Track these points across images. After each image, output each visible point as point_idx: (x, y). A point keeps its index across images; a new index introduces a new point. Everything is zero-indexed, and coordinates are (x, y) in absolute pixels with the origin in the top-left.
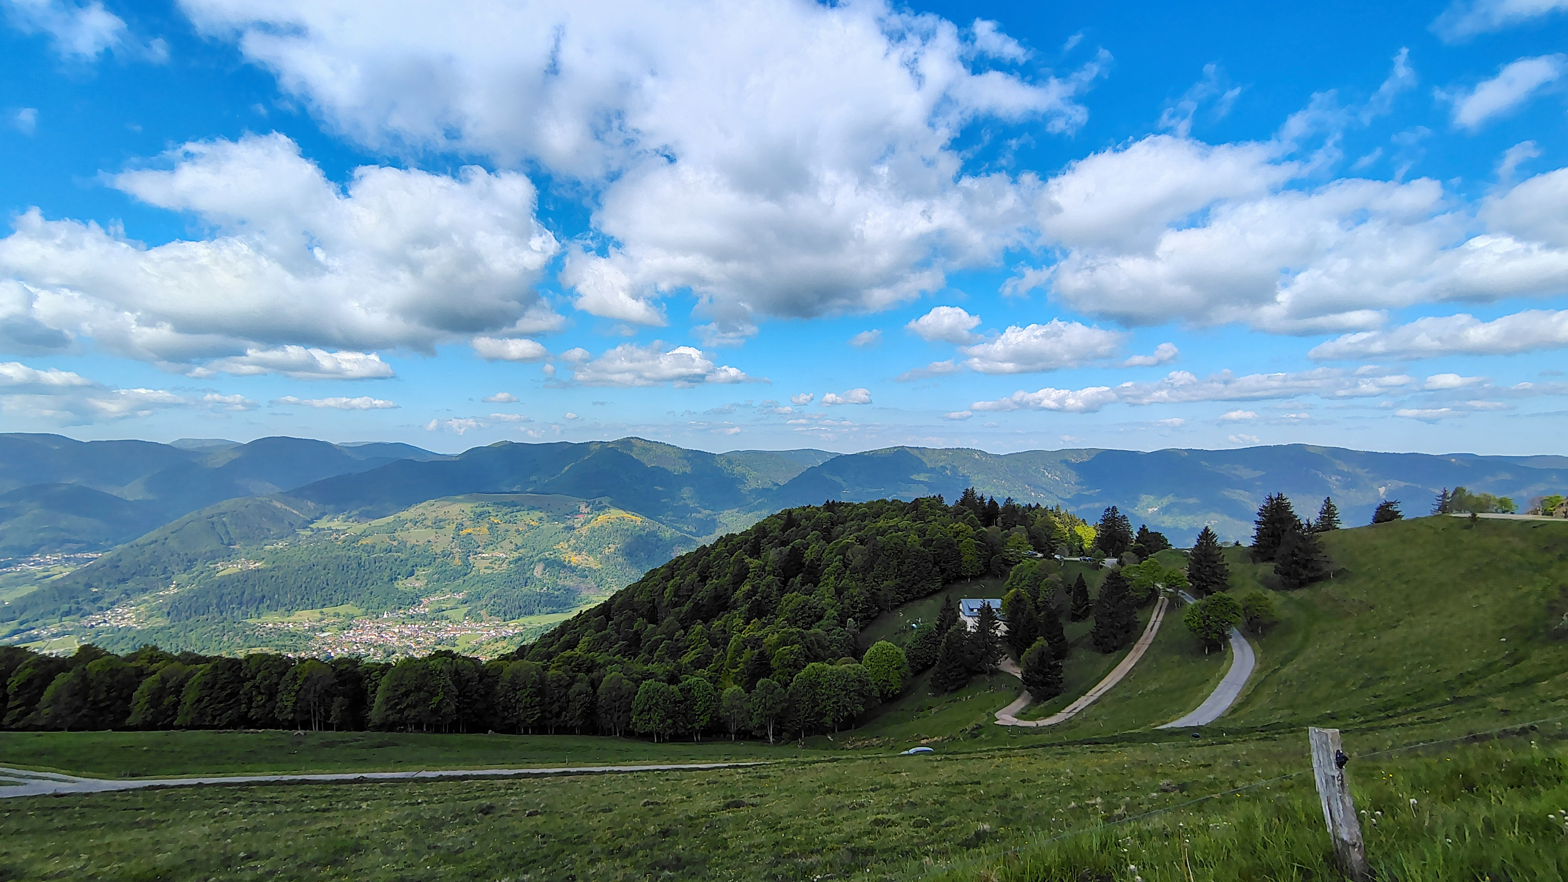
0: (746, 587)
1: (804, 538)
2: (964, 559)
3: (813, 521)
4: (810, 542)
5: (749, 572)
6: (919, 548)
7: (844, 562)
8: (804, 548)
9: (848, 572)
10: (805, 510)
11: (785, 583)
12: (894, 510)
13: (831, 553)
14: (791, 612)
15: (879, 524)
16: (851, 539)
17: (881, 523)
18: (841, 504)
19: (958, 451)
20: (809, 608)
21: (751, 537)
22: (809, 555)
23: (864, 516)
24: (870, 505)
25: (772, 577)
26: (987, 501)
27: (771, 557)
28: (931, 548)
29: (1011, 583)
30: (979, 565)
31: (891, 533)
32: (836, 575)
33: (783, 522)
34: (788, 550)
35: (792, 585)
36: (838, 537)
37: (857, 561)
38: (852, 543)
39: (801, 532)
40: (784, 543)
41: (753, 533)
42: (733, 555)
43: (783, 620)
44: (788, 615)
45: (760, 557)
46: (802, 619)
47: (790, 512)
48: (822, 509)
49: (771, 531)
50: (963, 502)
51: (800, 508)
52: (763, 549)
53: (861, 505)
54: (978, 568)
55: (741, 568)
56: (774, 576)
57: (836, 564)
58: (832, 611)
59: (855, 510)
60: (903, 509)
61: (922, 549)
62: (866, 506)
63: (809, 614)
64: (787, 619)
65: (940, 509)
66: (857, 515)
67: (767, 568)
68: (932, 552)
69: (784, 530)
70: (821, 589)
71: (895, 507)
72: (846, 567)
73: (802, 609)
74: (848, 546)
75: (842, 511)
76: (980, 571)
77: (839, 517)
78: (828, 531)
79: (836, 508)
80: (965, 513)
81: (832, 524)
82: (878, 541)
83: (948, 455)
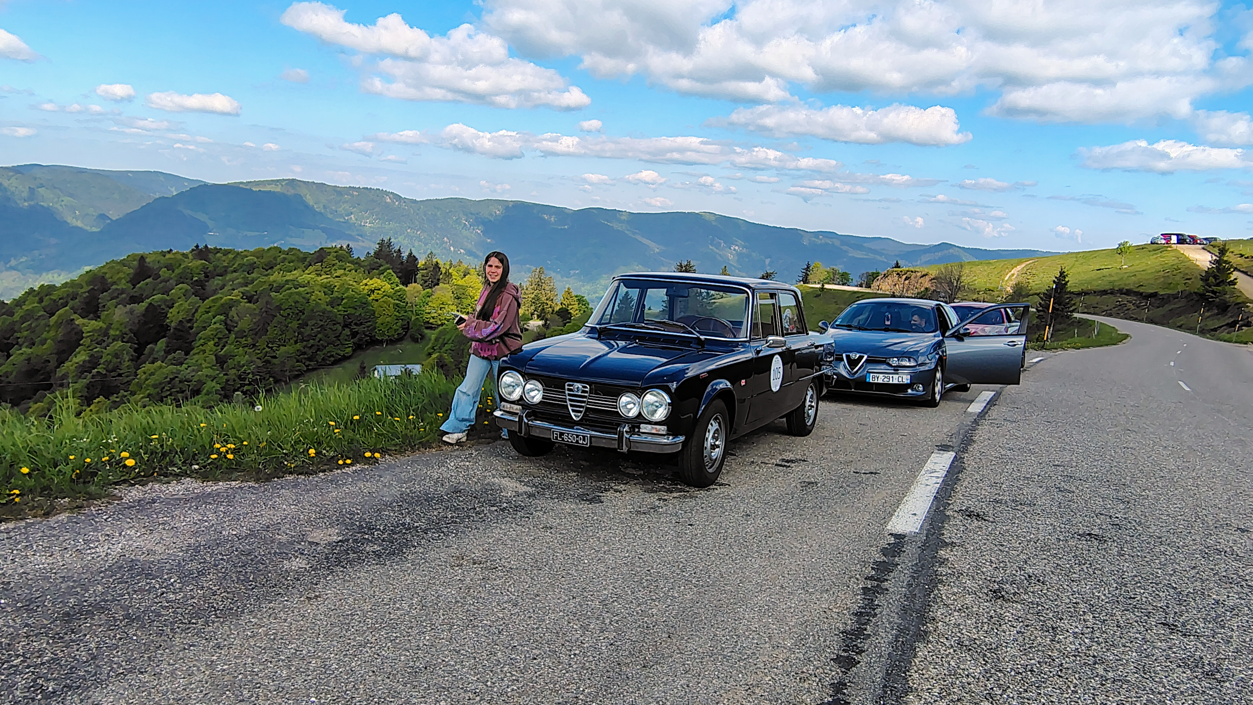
0: (81, 357)
1: (167, 293)
2: (379, 321)
3: (177, 271)
4: (176, 298)
5: (83, 338)
6: (326, 307)
7: (226, 324)
8: (168, 306)
9: (233, 336)
10: (164, 256)
11: (139, 351)
12: (292, 262)
13: (207, 312)
14: (155, 386)
15: (272, 278)
16: (236, 295)
17: (276, 277)
18: (218, 251)
19: (365, 191)
20: (180, 382)
21: (83, 290)
22: (174, 316)
23: (251, 268)
24: (259, 254)
25: (120, 343)
26: (405, 255)
27: (116, 318)
28: (340, 308)
29: (433, 348)
30: (396, 328)
31: (290, 289)
32: (216, 340)
33: (132, 271)
34: (144, 308)
35: (151, 353)
36: (215, 292)
37: (244, 324)
38: (236, 301)
39: (161, 285)
40: (135, 300)
41: (84, 284)
42: (53, 314)
43: (143, 398)
44: (151, 391)
45: (99, 317)
46: (170, 395)
47: (142, 258)
48: (190, 256)
49: (114, 283)
50: (377, 254)
51: (155, 253)
52: (104, 306)
53: (245, 253)
54: (396, 330)
55: (70, 332)
56: (123, 342)
57: (215, 326)
58: (214, 384)
59: (239, 258)
60: (305, 259)
61: (329, 308)
62: (253, 254)
63: (180, 388)
64: (149, 396)
65: (351, 262)
66: (241, 265)
67: (112, 332)
68: (342, 313)
69: (134, 281)
70: (194, 358)
71: (293, 258)
72: (230, 331)
73: (169, 383)
74: (231, 305)
75: (219, 260)
76: (398, 334)
77: (216, 267)
78: (201, 284)
79: (211, 256)
80: (381, 268)
81: (207, 276)
82: (273, 299)
83: (352, 195)
